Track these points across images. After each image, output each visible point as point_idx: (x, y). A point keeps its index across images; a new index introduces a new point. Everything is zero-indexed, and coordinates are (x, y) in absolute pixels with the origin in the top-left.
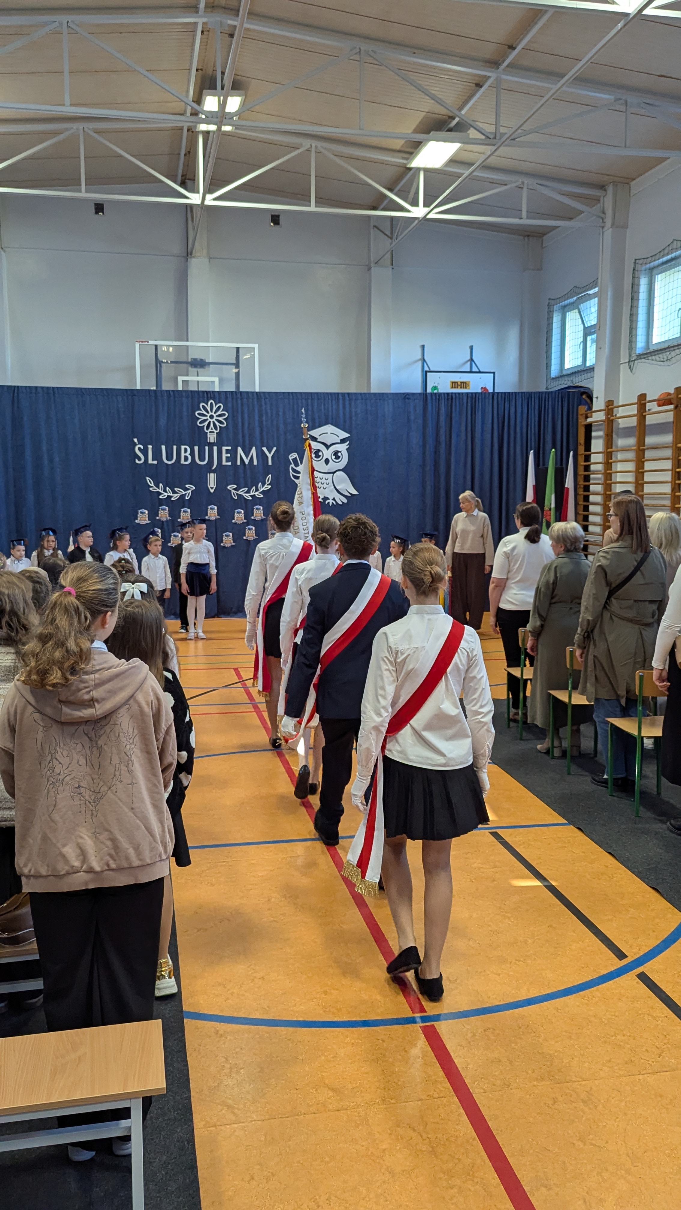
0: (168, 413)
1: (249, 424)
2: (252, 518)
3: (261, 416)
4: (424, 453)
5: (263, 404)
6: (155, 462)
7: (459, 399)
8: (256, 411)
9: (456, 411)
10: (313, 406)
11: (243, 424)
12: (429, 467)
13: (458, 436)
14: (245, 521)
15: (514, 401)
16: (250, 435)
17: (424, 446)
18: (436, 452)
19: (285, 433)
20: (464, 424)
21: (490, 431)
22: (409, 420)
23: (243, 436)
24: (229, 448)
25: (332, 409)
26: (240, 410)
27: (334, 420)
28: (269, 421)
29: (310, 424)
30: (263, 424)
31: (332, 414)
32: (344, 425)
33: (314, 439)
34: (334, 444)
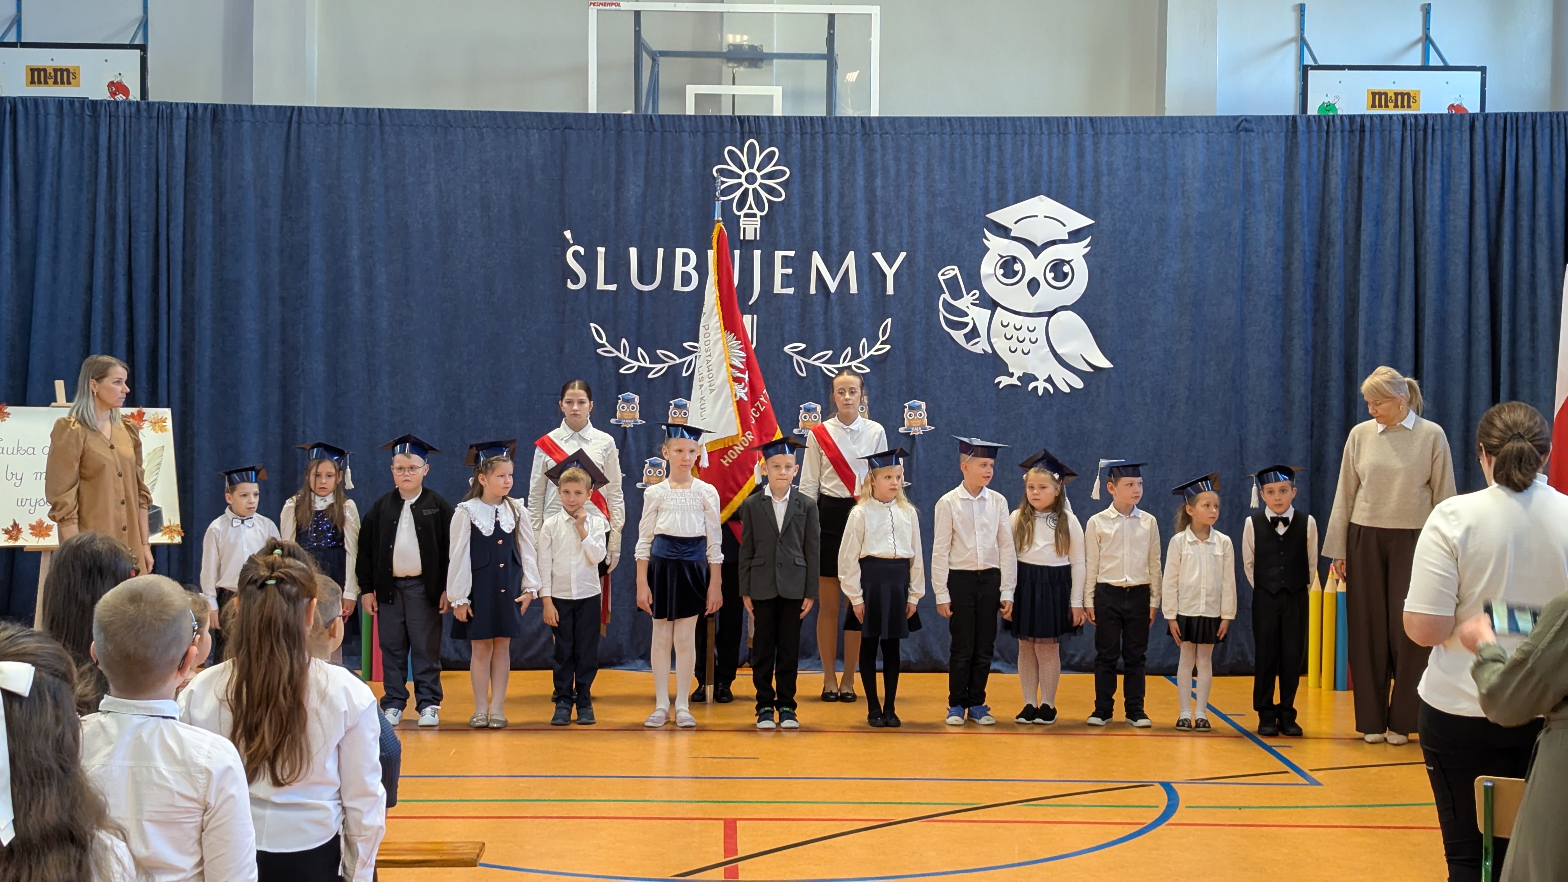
0: (646, 169)
1: (842, 195)
3: (870, 176)
4: (1287, 268)
5: (879, 147)
7: (1383, 131)
8: (860, 165)
9: (1372, 162)
10: (1000, 150)
11: (827, 196)
12: (1300, 303)
13: (1378, 223)
15: (1529, 133)
17: (1288, 248)
18: (1319, 264)
19: (930, 218)
20: (1393, 194)
21: (1465, 213)
22: (1248, 184)
23: (826, 225)
25: (1050, 157)
26: (819, 162)
27: (1054, 185)
28: (891, 188)
29: (993, 195)
30: (875, 196)
31: (1051, 169)
32: (1078, 196)
33: (1002, 232)
34: (1054, 243)
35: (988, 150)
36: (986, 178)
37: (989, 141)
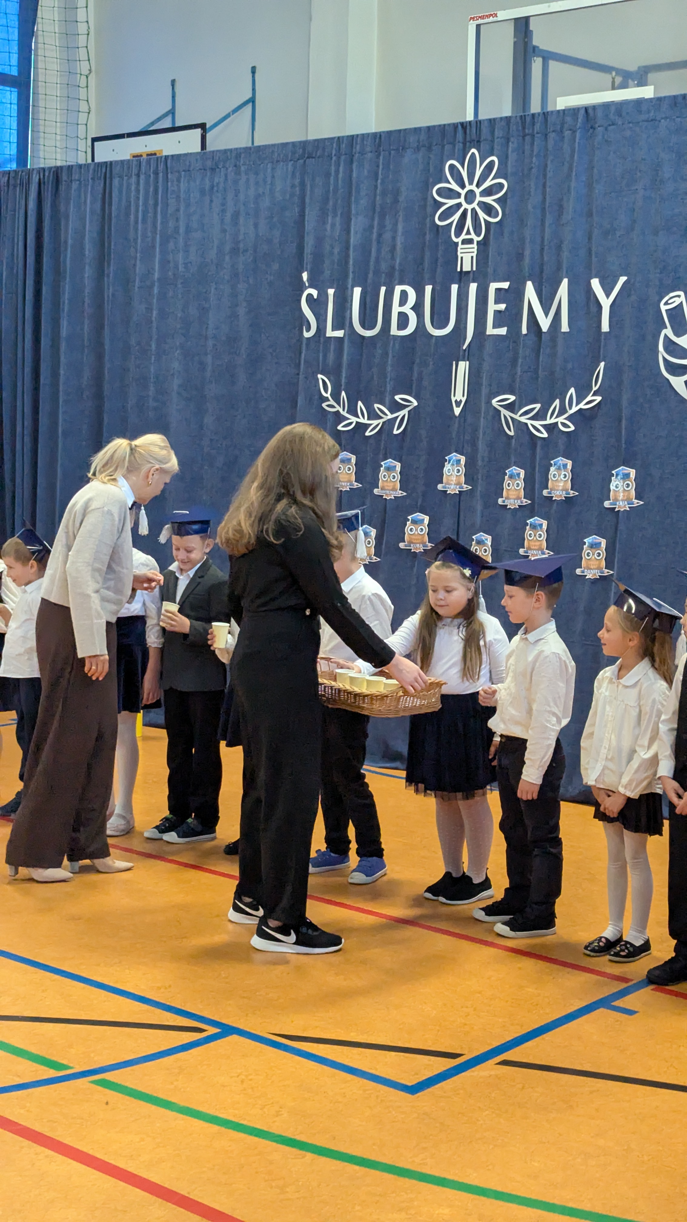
2: (545, 493)
6: (340, 334)
14: (526, 502)
16: (559, 243)
24: (505, 285)
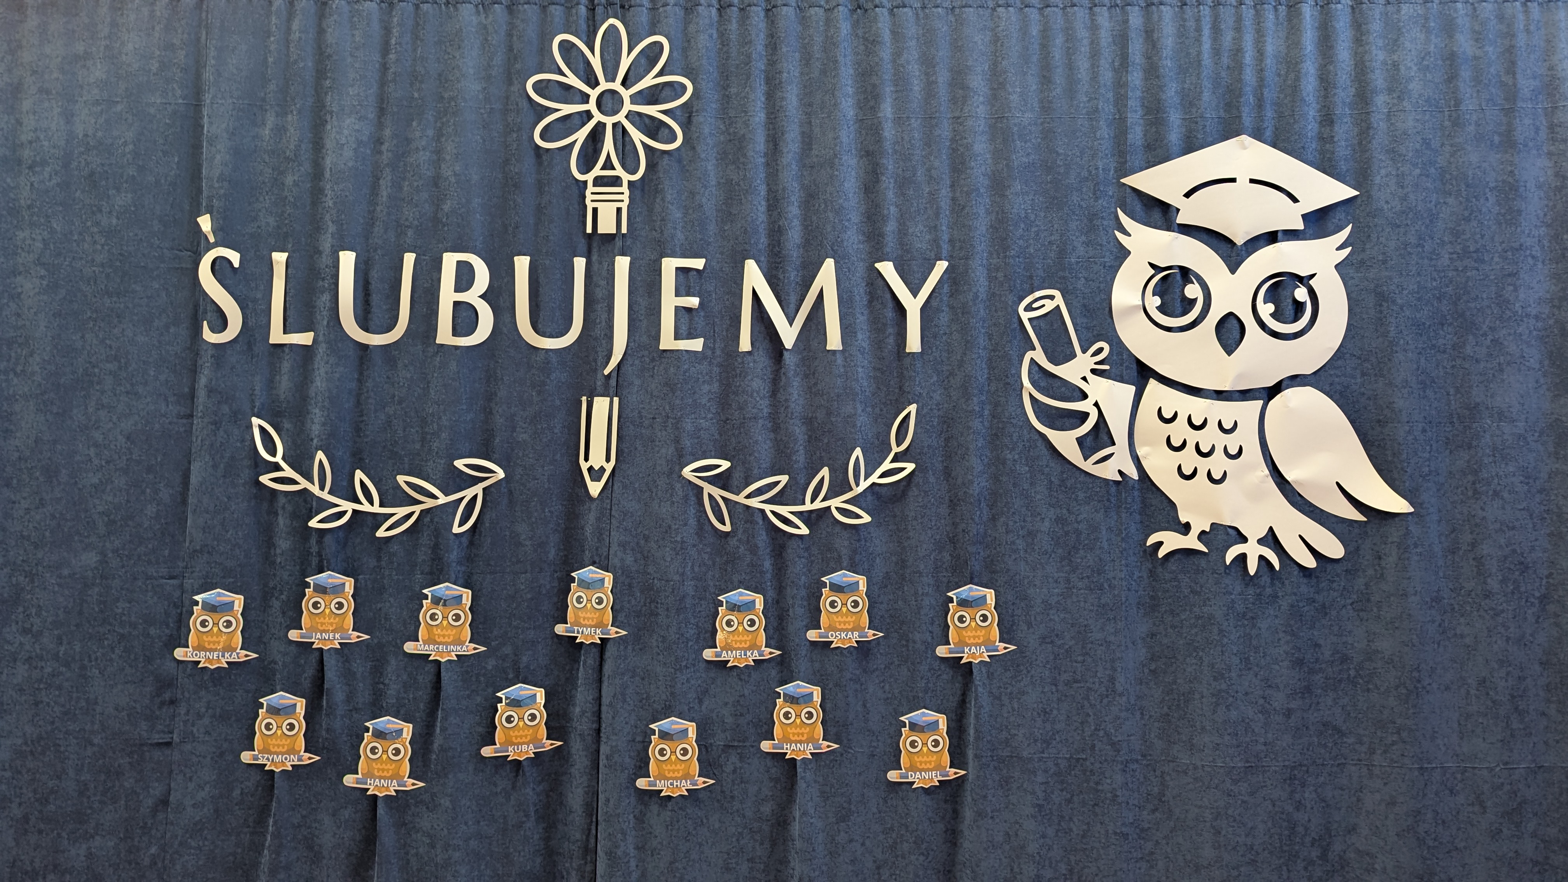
0: (381, 82)
1: (808, 141)
3: (869, 98)
5: (886, 36)
6: (305, 339)
8: (847, 74)
11: (774, 141)
16: (810, 197)
23: (774, 203)
24: (698, 263)
25: (1260, 53)
26: (759, 65)
27: (1269, 113)
28: (915, 123)
29: (1136, 135)
30: (879, 140)
31: (1261, 80)
32: (1321, 138)
33: (1157, 214)
34: (1272, 237)
35: (1122, 40)
36: (1120, 101)
37: (1126, 22)
